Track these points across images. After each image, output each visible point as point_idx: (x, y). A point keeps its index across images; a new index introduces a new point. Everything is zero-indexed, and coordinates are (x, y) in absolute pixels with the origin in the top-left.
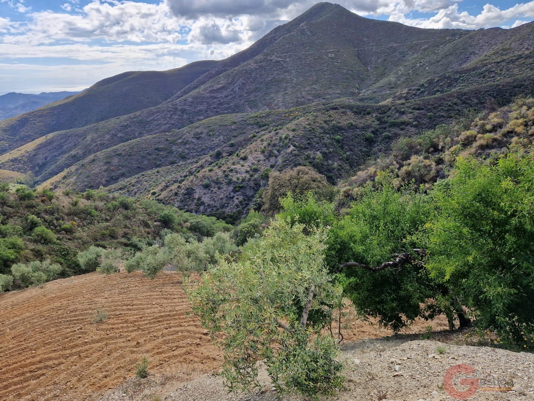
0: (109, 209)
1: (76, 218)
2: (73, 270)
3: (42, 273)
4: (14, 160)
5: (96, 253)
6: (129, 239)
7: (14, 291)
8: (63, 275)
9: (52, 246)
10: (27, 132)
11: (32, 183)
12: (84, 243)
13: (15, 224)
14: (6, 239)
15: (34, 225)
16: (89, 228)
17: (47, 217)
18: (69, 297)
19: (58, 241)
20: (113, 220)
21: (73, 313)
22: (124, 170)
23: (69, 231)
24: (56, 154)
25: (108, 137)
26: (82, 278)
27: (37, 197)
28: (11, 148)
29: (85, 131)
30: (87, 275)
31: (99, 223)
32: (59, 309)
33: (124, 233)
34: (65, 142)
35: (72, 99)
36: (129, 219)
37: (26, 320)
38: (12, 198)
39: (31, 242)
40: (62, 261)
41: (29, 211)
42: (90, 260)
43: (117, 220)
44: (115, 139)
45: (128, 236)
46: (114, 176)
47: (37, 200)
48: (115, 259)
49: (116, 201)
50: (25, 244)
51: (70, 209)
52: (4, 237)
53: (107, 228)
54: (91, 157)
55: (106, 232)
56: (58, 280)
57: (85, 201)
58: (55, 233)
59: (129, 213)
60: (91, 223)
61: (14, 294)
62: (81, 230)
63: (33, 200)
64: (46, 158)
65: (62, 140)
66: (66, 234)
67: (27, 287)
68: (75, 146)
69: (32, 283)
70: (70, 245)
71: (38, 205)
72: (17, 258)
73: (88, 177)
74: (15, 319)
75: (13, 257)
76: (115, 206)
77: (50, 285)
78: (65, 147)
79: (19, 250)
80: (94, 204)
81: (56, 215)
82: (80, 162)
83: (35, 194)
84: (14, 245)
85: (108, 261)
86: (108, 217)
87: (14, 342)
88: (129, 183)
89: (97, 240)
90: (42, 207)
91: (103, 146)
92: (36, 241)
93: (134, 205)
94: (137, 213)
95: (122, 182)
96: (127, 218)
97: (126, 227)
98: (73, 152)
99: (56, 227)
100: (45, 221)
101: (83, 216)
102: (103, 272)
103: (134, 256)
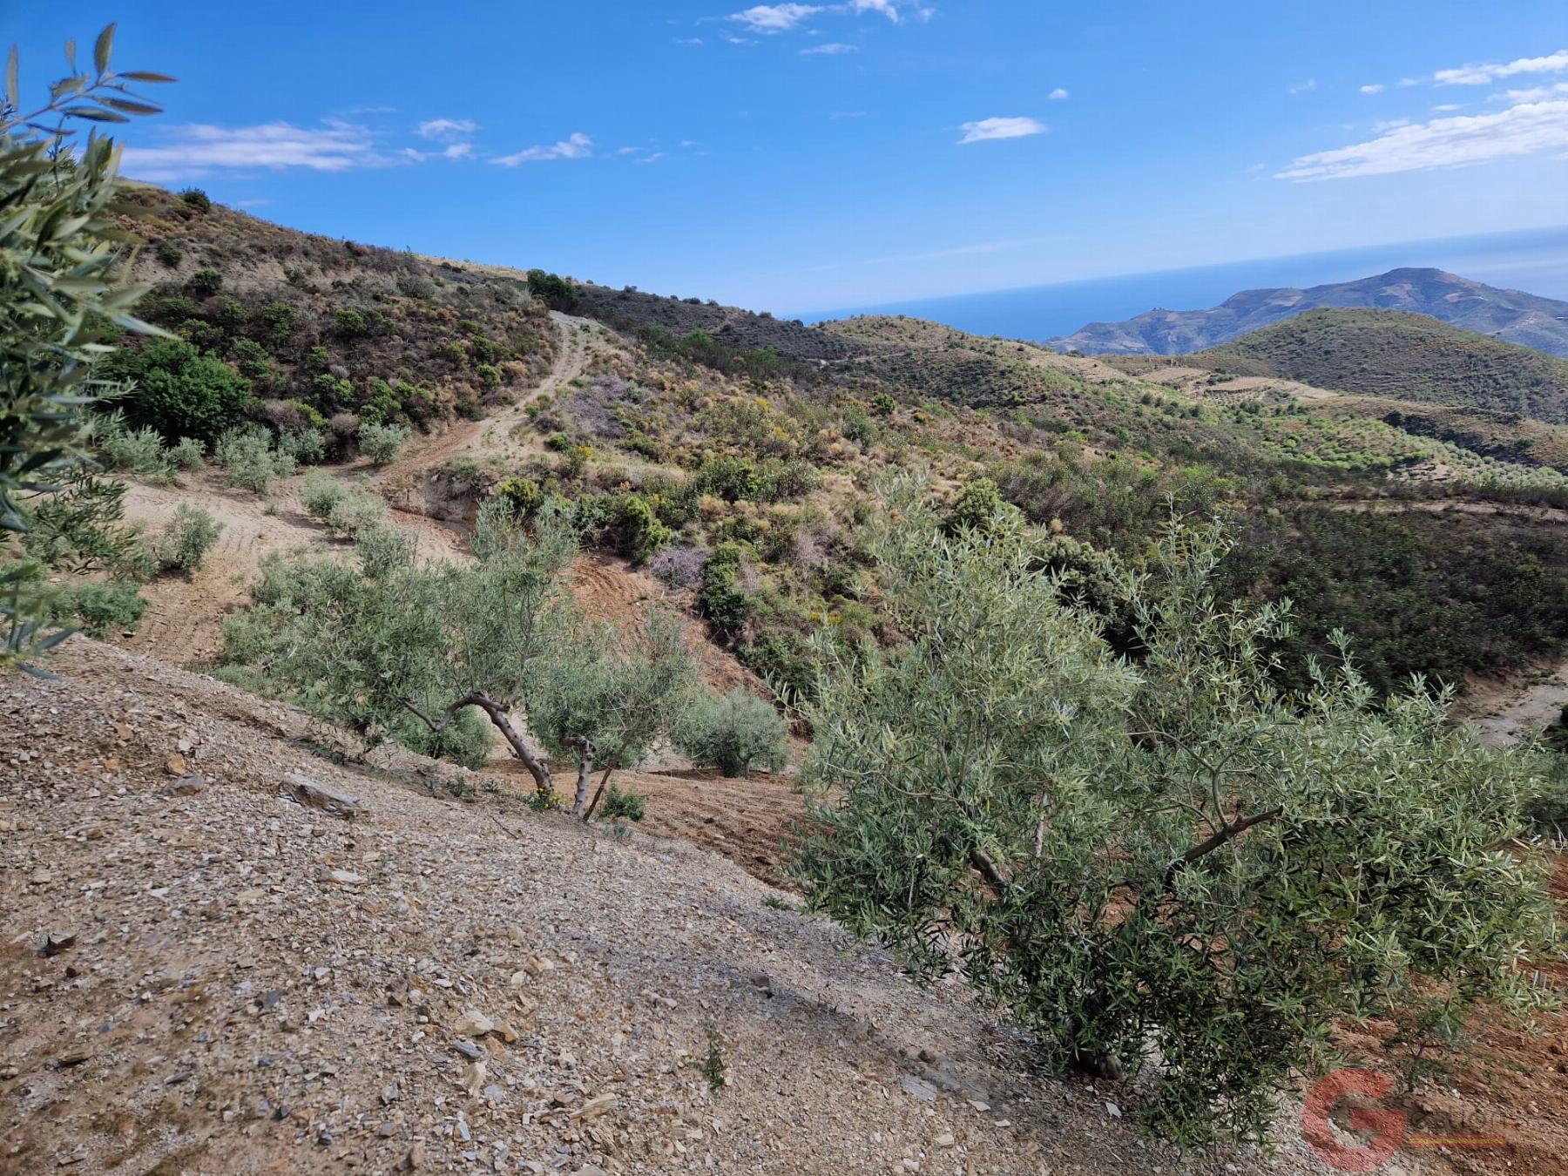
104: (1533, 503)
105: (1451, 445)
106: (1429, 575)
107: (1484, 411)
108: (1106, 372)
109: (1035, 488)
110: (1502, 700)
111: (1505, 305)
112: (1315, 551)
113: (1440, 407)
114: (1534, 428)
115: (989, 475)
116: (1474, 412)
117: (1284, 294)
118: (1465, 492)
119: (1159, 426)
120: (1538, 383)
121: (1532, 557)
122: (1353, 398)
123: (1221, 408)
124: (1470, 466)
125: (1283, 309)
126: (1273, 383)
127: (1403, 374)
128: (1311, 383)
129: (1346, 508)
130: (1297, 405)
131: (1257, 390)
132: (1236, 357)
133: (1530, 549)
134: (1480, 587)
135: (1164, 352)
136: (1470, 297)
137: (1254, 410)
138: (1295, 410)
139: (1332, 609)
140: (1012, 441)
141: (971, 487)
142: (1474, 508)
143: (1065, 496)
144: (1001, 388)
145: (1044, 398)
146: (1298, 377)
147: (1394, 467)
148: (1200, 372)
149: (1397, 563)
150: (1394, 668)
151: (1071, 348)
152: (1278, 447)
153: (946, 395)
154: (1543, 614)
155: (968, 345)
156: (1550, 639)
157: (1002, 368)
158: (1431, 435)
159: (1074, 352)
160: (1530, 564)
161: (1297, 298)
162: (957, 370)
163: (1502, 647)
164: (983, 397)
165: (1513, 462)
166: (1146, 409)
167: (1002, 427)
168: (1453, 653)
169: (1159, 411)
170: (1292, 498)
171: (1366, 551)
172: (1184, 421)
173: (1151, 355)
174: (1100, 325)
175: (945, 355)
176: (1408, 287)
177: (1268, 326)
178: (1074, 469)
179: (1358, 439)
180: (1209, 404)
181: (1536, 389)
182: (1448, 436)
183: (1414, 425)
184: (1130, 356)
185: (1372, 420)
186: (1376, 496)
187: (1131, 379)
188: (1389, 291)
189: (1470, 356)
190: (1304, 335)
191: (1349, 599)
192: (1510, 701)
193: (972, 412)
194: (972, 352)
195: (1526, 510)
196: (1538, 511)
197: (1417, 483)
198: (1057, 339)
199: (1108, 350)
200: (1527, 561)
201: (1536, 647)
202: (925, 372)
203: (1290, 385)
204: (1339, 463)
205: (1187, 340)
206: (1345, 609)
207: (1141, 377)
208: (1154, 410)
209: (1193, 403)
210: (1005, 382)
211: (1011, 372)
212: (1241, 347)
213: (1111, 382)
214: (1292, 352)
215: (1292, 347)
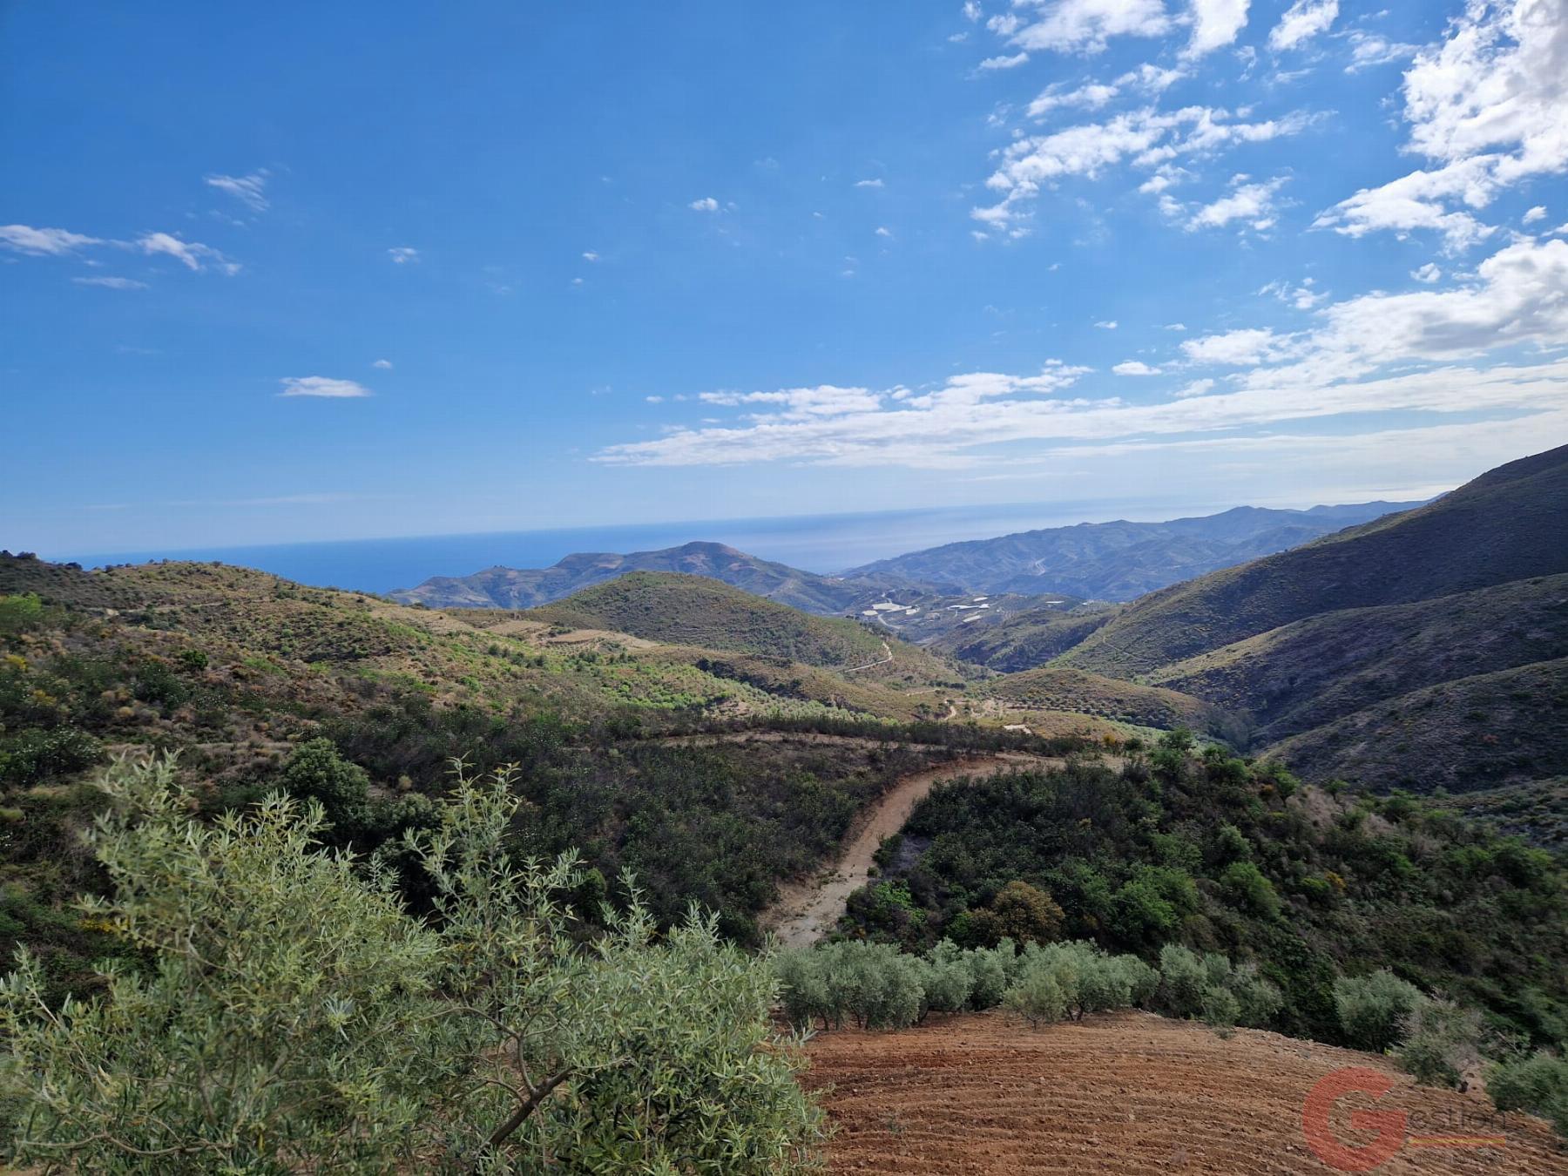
0: (1454, 868)
1: (1343, 866)
2: (1311, 1021)
3: (1228, 993)
4: (1214, 675)
5: (1396, 997)
6: (1509, 989)
7: (1154, 1015)
8: (1281, 1023)
9: (1265, 927)
10: (1259, 607)
11: (1244, 739)
12: (1357, 950)
13: (1187, 836)
14: (1160, 870)
15: (1230, 853)
16: (1378, 909)
17: (1266, 840)
18: (1294, 1099)
19: (1283, 919)
20: (1462, 908)
21: (1302, 1158)
22: (1527, 750)
23: (1320, 900)
24: (1321, 670)
25: (1490, 637)
26: (1338, 1058)
27: (1251, 780)
28: (1213, 643)
29: (1418, 615)
30: (1356, 1055)
31: (1414, 902)
32: (1263, 1123)
33: (1497, 961)
34: (1354, 640)
35: (1397, 521)
36: (1523, 919)
37: (1177, 1110)
38: (1192, 770)
39: (1215, 897)
40: (1286, 980)
41: (1226, 813)
42: (1372, 1011)
43: (1476, 909)
44: (1515, 648)
45: (1509, 978)
46: (1490, 764)
47: (1250, 789)
48: (1457, 1040)
49: (1484, 847)
50: (1201, 898)
51: (1332, 834)
52: (1156, 864)
53: (1438, 926)
54: (1425, 693)
55: (1432, 940)
56: (1268, 1034)
57: (1381, 823)
58: (1279, 893)
59: (1526, 898)
60: (1388, 895)
61: (1154, 1021)
62: (1353, 908)
63: (1241, 785)
64: (1292, 680)
65: (1346, 636)
66: (1310, 905)
67: (1187, 1017)
68: (1380, 654)
69: (1199, 1012)
70: (1311, 938)
71: (1250, 802)
72: (1175, 927)
73: (1401, 751)
74: (1152, 1094)
75: (1167, 922)
76: (1480, 862)
77: (1245, 1039)
78: (1351, 655)
79: (1184, 910)
80: (1407, 839)
81: (1291, 843)
82: (1388, 705)
83: (1247, 771)
84: (1175, 890)
85: (1433, 1041)
86: (1447, 892)
87: (1142, 1157)
88: (1541, 797)
89: (1398, 955)
90: (1259, 809)
91: (1471, 664)
92: (1225, 899)
93: (1549, 875)
94: (1554, 907)
95: (1519, 789)
96: (1513, 912)
97: (1504, 942)
98: (1370, 673)
99: (1285, 875)
100: (1260, 850)
101: (1368, 865)
102: (1408, 1070)
103: (1528, 1056)
104: (807, 731)
105: (747, 685)
106: (742, 798)
107: (765, 657)
108: (453, 625)
109: (379, 743)
110: (804, 901)
111: (772, 573)
112: (651, 785)
113: (736, 655)
114: (802, 670)
115: (324, 734)
116: (759, 658)
117: (608, 558)
118: (760, 725)
119: (508, 676)
120: (799, 634)
121: (811, 774)
122: (671, 648)
123: (563, 658)
124: (763, 702)
125: (608, 571)
126: (606, 635)
127: (706, 628)
128: (636, 635)
129: (671, 743)
130: (627, 654)
131: (592, 641)
132: (572, 612)
133: (810, 769)
134: (779, 804)
135: (507, 606)
136: (747, 567)
137: (592, 659)
138: (626, 659)
139: (670, 837)
140: (353, 696)
141: (303, 748)
142: (767, 737)
143: (414, 751)
144: (340, 639)
145: (388, 650)
146: (625, 630)
147: (708, 706)
148: (542, 625)
149: (717, 789)
150: (723, 885)
151: (415, 601)
152: (615, 692)
153: (274, 648)
154: (824, 822)
155: (300, 596)
156: (832, 843)
157: (340, 620)
158: (732, 677)
159: (418, 605)
160: (810, 781)
161: (619, 562)
162: (287, 621)
163: (799, 854)
164: (319, 650)
165: (791, 697)
166: (492, 660)
167: (341, 681)
168: (766, 865)
169: (507, 661)
170: (629, 739)
171: (692, 781)
172: (530, 670)
173: (496, 608)
174: (444, 579)
175: (272, 605)
176: (702, 557)
177: (597, 585)
178: (424, 722)
179: (678, 682)
180: (552, 654)
181: (799, 639)
182: (744, 678)
183: (719, 669)
184: (475, 609)
185: (686, 665)
186: (695, 732)
187: (476, 631)
188: (689, 559)
189: (752, 613)
190: (627, 594)
191: (682, 826)
192: (811, 901)
193: (306, 666)
194: (305, 604)
195: (802, 736)
196: (811, 736)
197: (725, 718)
198: (400, 591)
199: (453, 603)
200: (809, 779)
201: (822, 850)
202: (248, 624)
203: (620, 636)
204: (665, 704)
205: (528, 596)
206: (680, 836)
207: (487, 630)
208: (502, 661)
209: (538, 654)
210: (344, 633)
211: (350, 624)
212: (575, 603)
213: (458, 634)
214: (619, 608)
215: (619, 603)
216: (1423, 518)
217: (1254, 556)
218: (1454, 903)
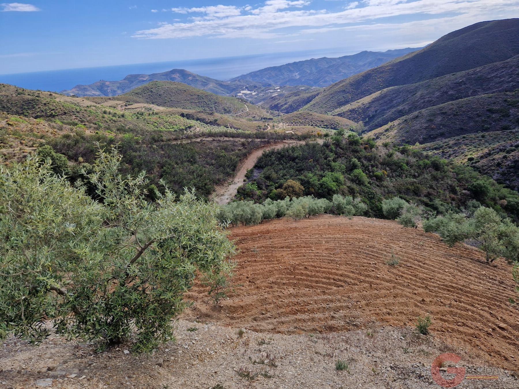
0: (419, 167)
1: (387, 168)
2: (374, 213)
3: (352, 207)
4: (352, 111)
5: (399, 205)
6: (431, 200)
7: (330, 215)
8: (366, 214)
9: (363, 188)
10: (367, 87)
11: (361, 131)
12: (389, 192)
13: (342, 163)
14: (333, 173)
15: (354, 167)
16: (396, 180)
17: (365, 162)
18: (369, 234)
19: (369, 185)
20: (420, 178)
21: (371, 249)
22: (444, 130)
23: (379, 179)
24: (385, 107)
25: (438, 94)
26: (382, 222)
27: (362, 144)
28: (353, 100)
29: (417, 87)
30: (387, 221)
31: (406, 177)
32: (360, 240)
33: (428, 193)
34: (396, 97)
35: (413, 55)
36: (437, 180)
37: (337, 239)
38: (344, 142)
39: (349, 180)
40: (368, 202)
41: (354, 155)
42: (392, 209)
43: (424, 178)
44: (445, 97)
45: (431, 197)
46: (433, 135)
47: (361, 147)
48: (416, 215)
49: (428, 160)
50: (345, 181)
51: (385, 159)
52: (332, 171)
53: (412, 184)
54: (416, 113)
55: (410, 187)
56: (362, 217)
57: (399, 154)
58: (368, 178)
59: (439, 174)
60: (399, 176)
61: (330, 217)
62: (389, 180)
63: (358, 146)
64: (376, 111)
65: (394, 96)
66: (376, 181)
67: (340, 215)
68: (404, 101)
69: (343, 213)
70: (377, 191)
71: (361, 151)
72: (337, 190)
73: (407, 132)
74: (330, 236)
75: (335, 189)
76: (427, 164)
77: (356, 219)
78: (395, 102)
79: (339, 185)
80: (406, 159)
81: (372, 162)
82: (404, 118)
83: (361, 141)
84: (337, 179)
85: (409, 215)
86: (416, 174)
87: (327, 252)
88: (446, 144)
89: (400, 193)
90: (364, 153)
91: (431, 103)
92: (352, 181)
93: (446, 167)
94: (446, 176)
95: (440, 142)
96: (435, 178)
97: (431, 187)
98: (400, 108)
99: (370, 172)
100: (363, 165)
101: (394, 167)
102: (402, 224)
103: (435, 218)
104: (221, 136)
105: (199, 122)
106: (201, 160)
107: (204, 112)
108: (88, 103)
109: (69, 146)
110: (224, 191)
111: (204, 80)
112: (169, 157)
113: (194, 111)
114: (217, 115)
115: (48, 144)
116: (202, 112)
117: (143, 76)
118: (205, 135)
119: (112, 121)
120: (216, 103)
121: (223, 151)
122: (170, 109)
123: (131, 114)
124: (205, 127)
125: (143, 81)
126: (146, 105)
127: (182, 101)
128: (157, 105)
129: (174, 143)
130: (155, 112)
131: (141, 107)
132: (132, 97)
133: (222, 149)
134: (213, 161)
135: (107, 95)
136: (195, 79)
137: (142, 114)
138: (155, 114)
139: (178, 174)
140: (55, 130)
141: (40, 149)
142: (207, 139)
143: (82, 149)
144: (46, 110)
145: (65, 113)
146: (153, 103)
147: (186, 129)
148: (122, 102)
149: (192, 157)
150: (197, 187)
151: (72, 94)
152: (152, 126)
153: (21, 114)
154: (228, 166)
155: (27, 94)
156: (231, 172)
157: (45, 102)
158: (193, 119)
159: (73, 96)
160: (223, 153)
161: (147, 77)
162: (24, 103)
163: (221, 176)
164: (39, 114)
165: (214, 125)
166: (105, 115)
167: (49, 125)
168: (210, 180)
169: (111, 116)
170: (159, 142)
171: (183, 155)
172: (120, 119)
173: (103, 96)
174: (81, 85)
175: (17, 97)
176: (178, 75)
177: (140, 87)
178: (83, 138)
179: (174, 122)
180: (127, 113)
181: (216, 105)
182: (198, 119)
183: (188, 116)
184: (96, 97)
185: (177, 115)
186: (182, 138)
187: (98, 105)
188: (173, 76)
189: (198, 96)
190: (152, 90)
191: (181, 170)
192: (226, 190)
193: (35, 120)
194: (29, 97)
195: (219, 138)
196: (222, 138)
197: (192, 133)
198: (65, 91)
199: (86, 95)
200: (222, 152)
201: (228, 175)
202: (9, 105)
203: (151, 106)
204: (171, 129)
205: (115, 91)
206: (181, 173)
207: (101, 104)
208: (109, 116)
209: (122, 113)
210: (47, 107)
211: (48, 104)
212: (133, 93)
213: (91, 106)
214: (149, 95)
215: (149, 93)
216: (421, 53)
217: (367, 69)
218: (418, 177)
